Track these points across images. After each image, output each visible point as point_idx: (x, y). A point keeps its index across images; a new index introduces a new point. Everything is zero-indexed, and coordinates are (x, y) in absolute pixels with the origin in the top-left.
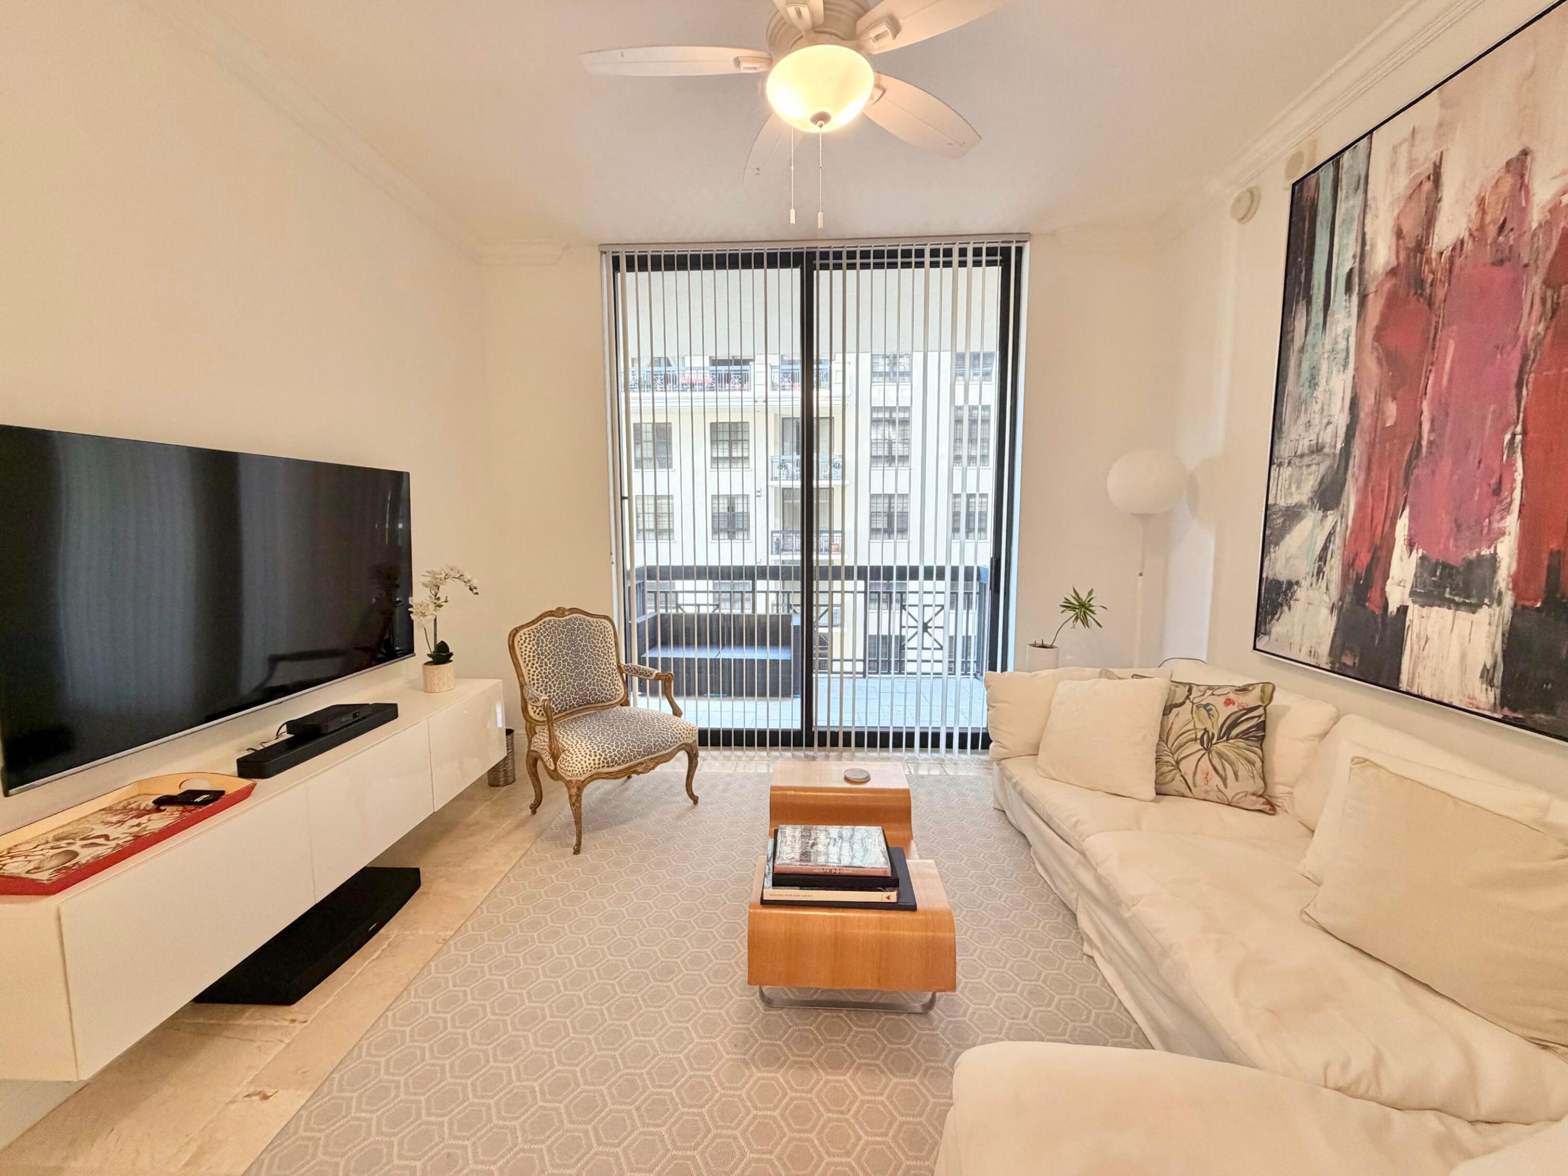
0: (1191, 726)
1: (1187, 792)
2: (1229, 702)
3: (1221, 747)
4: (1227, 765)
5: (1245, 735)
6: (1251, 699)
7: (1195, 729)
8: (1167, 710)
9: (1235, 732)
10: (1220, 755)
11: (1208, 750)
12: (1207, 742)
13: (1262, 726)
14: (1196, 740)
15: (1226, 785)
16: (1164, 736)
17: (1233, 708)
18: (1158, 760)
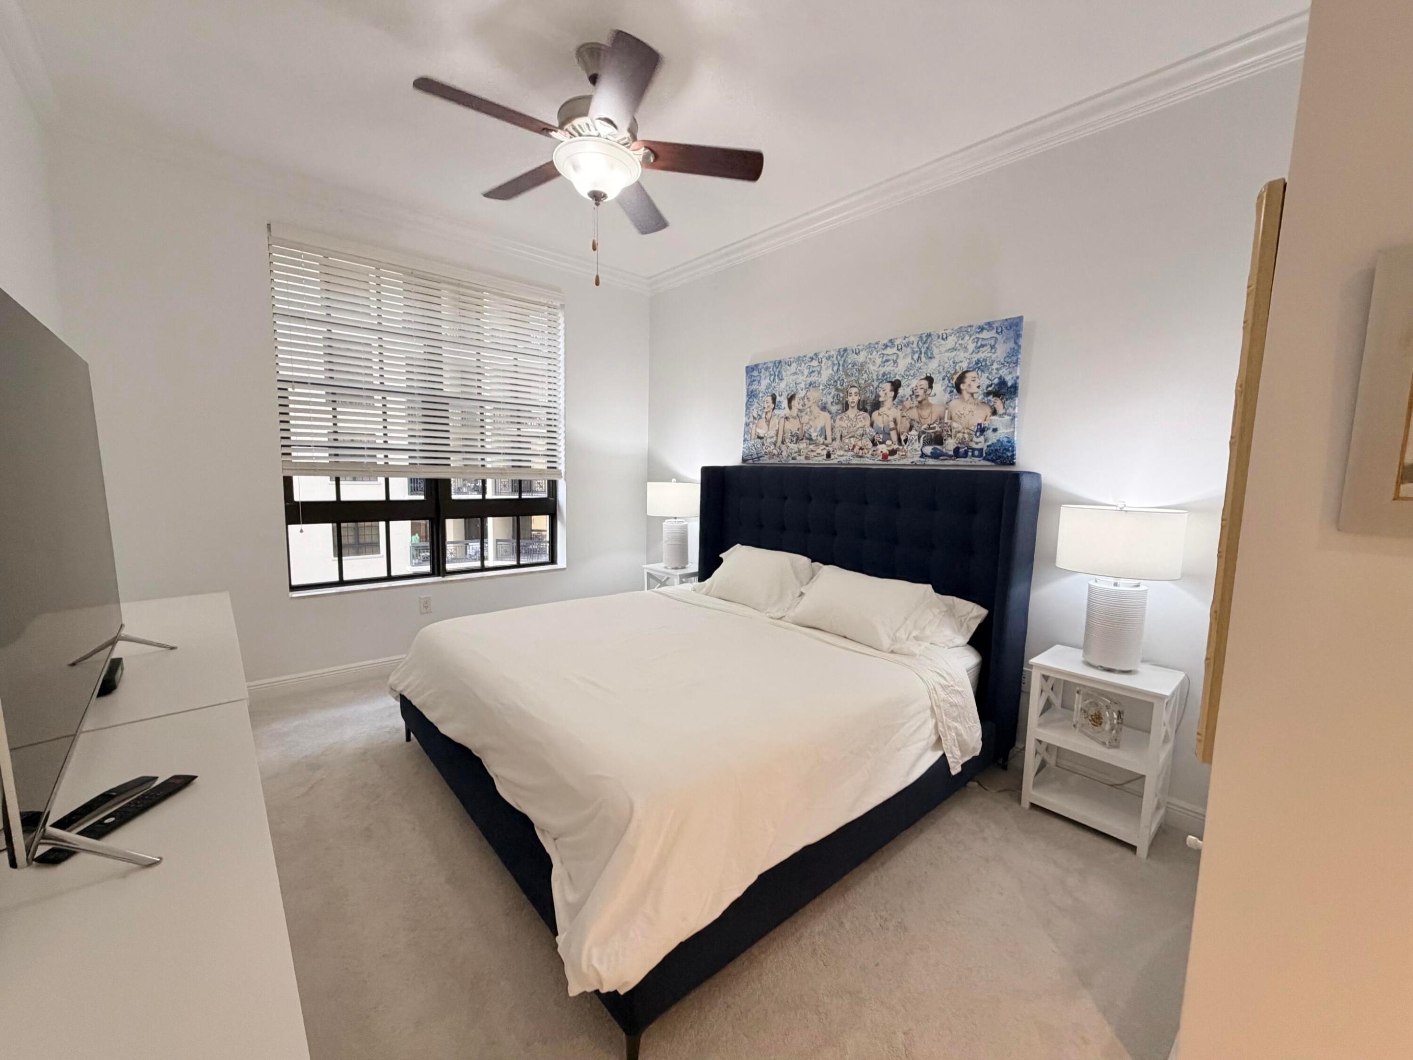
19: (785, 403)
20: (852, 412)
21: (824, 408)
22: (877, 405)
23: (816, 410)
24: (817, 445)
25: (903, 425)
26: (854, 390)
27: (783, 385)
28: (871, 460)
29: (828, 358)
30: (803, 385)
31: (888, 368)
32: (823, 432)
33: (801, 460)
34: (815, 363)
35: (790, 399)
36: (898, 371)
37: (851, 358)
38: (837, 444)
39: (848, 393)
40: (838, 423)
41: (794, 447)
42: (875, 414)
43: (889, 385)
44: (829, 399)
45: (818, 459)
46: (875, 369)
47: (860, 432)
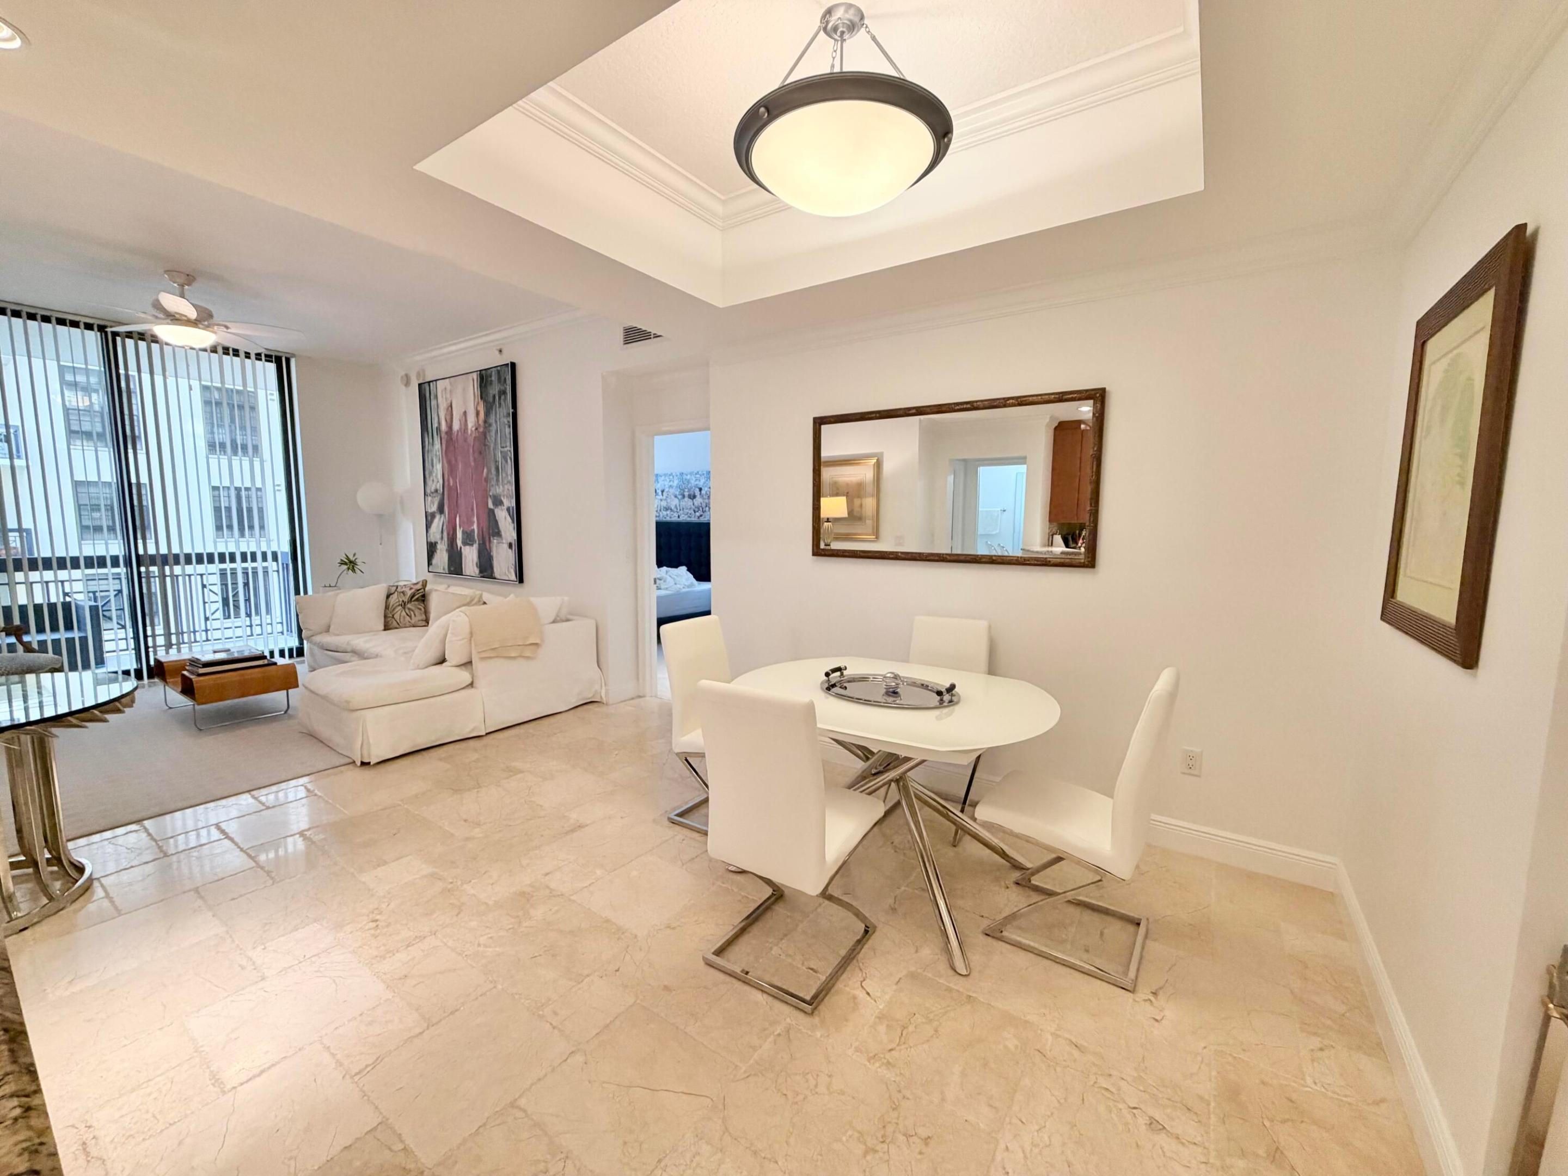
0: (397, 600)
1: (398, 626)
2: (411, 589)
3: (409, 606)
4: (412, 613)
5: (417, 600)
6: (419, 586)
7: (399, 601)
8: (388, 597)
9: (413, 600)
10: (409, 609)
11: (404, 608)
12: (404, 605)
13: (424, 596)
14: (399, 605)
15: (411, 619)
16: (387, 607)
17: (413, 591)
18: (385, 617)
19: (660, 493)
20: (686, 499)
21: (676, 496)
22: (694, 497)
23: (673, 497)
24: (674, 512)
25: (704, 505)
26: (686, 490)
27: (659, 485)
28: (694, 519)
29: (677, 476)
30: (667, 486)
31: (697, 483)
32: (676, 507)
33: (668, 519)
34: (671, 477)
35: (663, 491)
36: (701, 484)
37: (685, 477)
38: (681, 512)
39: (684, 491)
40: (681, 503)
41: (665, 513)
42: (694, 500)
43: (698, 490)
44: (677, 493)
45: (674, 518)
46: (693, 482)
47: (689, 507)
